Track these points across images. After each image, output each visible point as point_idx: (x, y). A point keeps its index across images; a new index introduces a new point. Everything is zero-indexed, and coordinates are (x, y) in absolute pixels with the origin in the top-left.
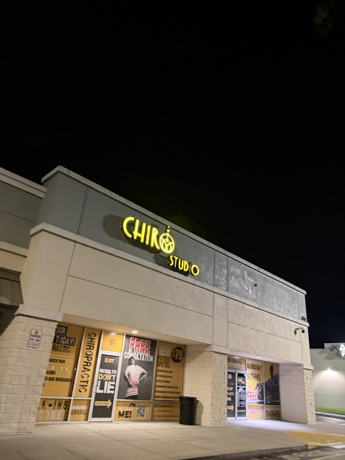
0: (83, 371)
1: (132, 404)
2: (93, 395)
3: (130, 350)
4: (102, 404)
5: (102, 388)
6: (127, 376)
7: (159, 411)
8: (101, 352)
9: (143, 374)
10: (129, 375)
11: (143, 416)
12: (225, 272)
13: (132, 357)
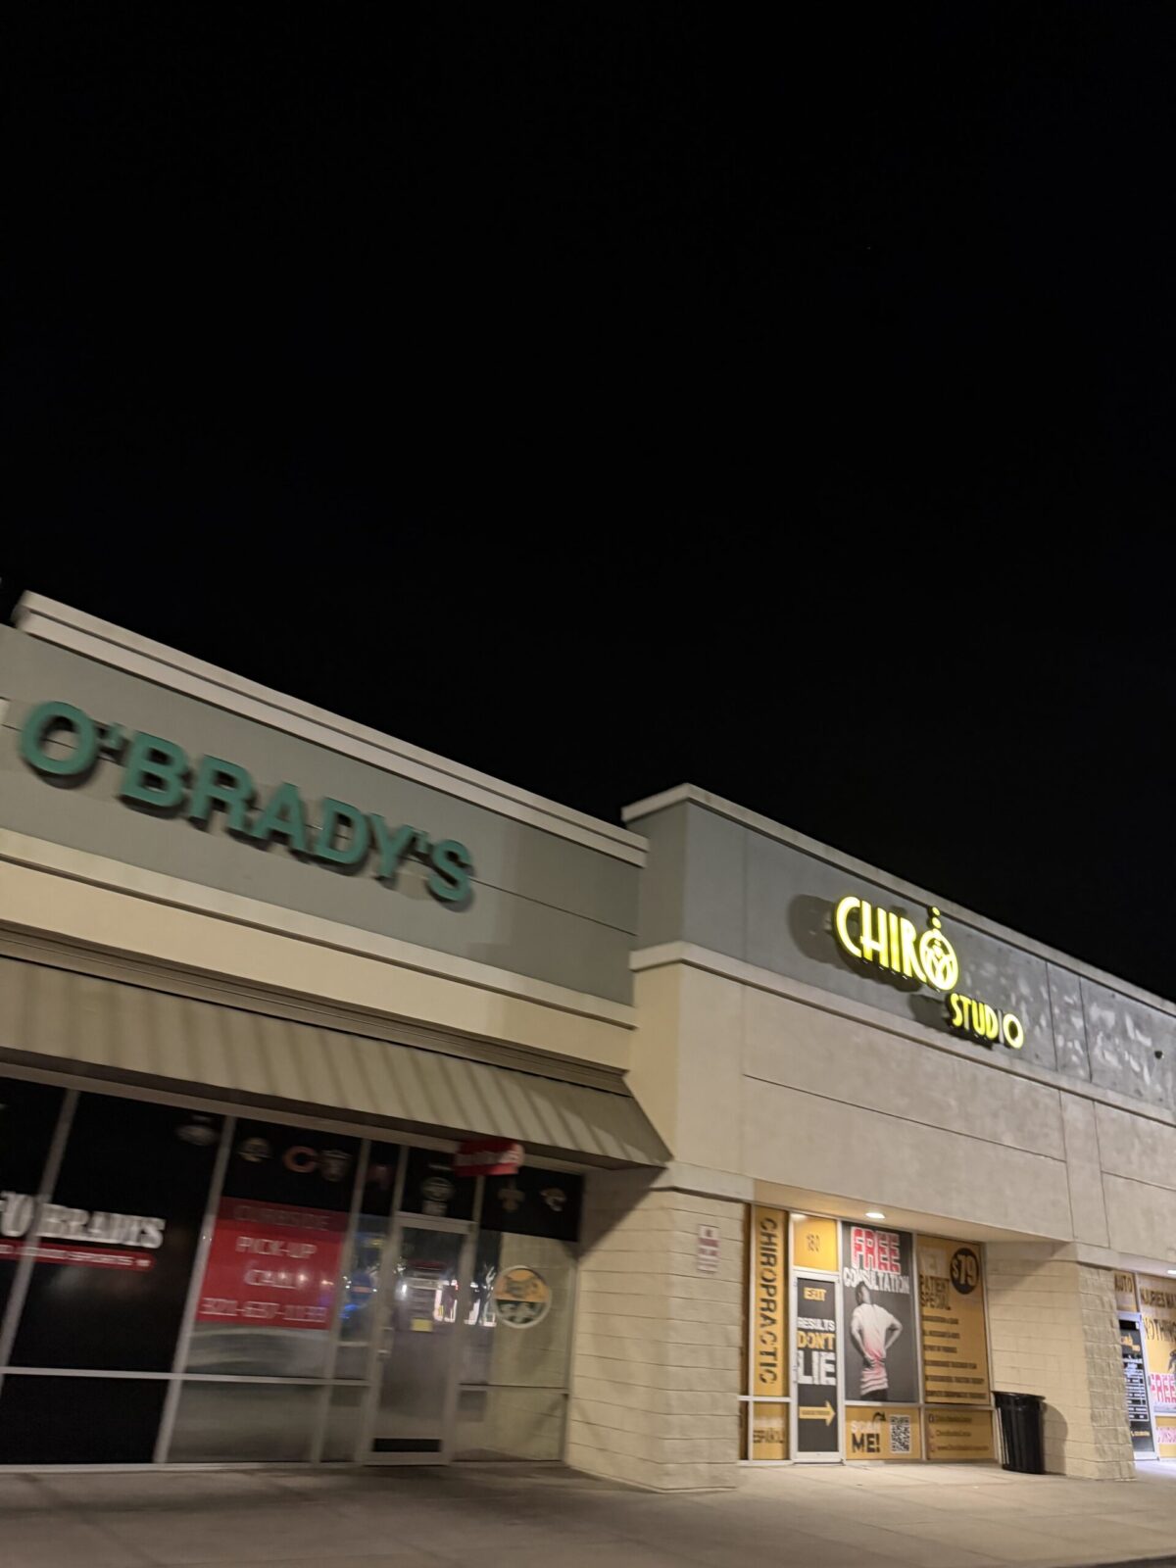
0: (763, 1326)
1: (878, 1414)
2: (794, 1390)
3: (855, 1264)
4: (813, 1413)
5: (808, 1371)
6: (858, 1337)
7: (941, 1434)
8: (795, 1272)
9: (891, 1329)
10: (861, 1332)
11: (907, 1448)
12: (1078, 1022)
13: (862, 1284)
